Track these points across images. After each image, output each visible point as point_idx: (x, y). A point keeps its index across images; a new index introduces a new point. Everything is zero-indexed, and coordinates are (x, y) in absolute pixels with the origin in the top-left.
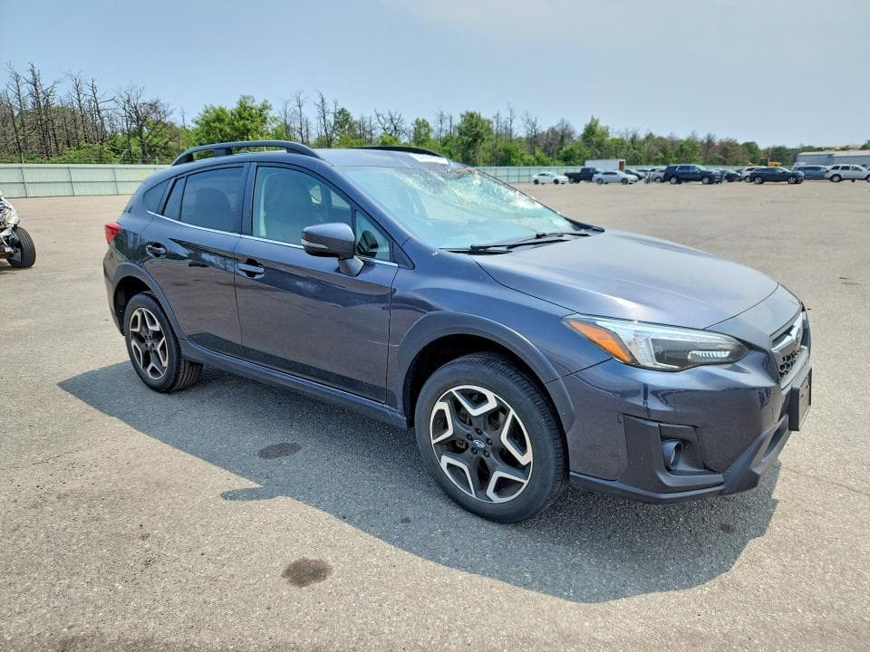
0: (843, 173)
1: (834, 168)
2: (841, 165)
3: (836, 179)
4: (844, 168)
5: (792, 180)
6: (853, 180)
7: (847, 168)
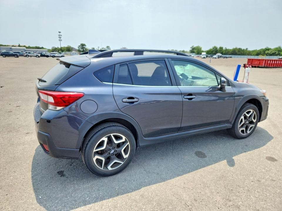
0: (29, 54)
1: (26, 53)
2: (28, 52)
3: (27, 56)
4: (29, 53)
5: (16, 56)
6: (31, 56)
7: (30, 53)
